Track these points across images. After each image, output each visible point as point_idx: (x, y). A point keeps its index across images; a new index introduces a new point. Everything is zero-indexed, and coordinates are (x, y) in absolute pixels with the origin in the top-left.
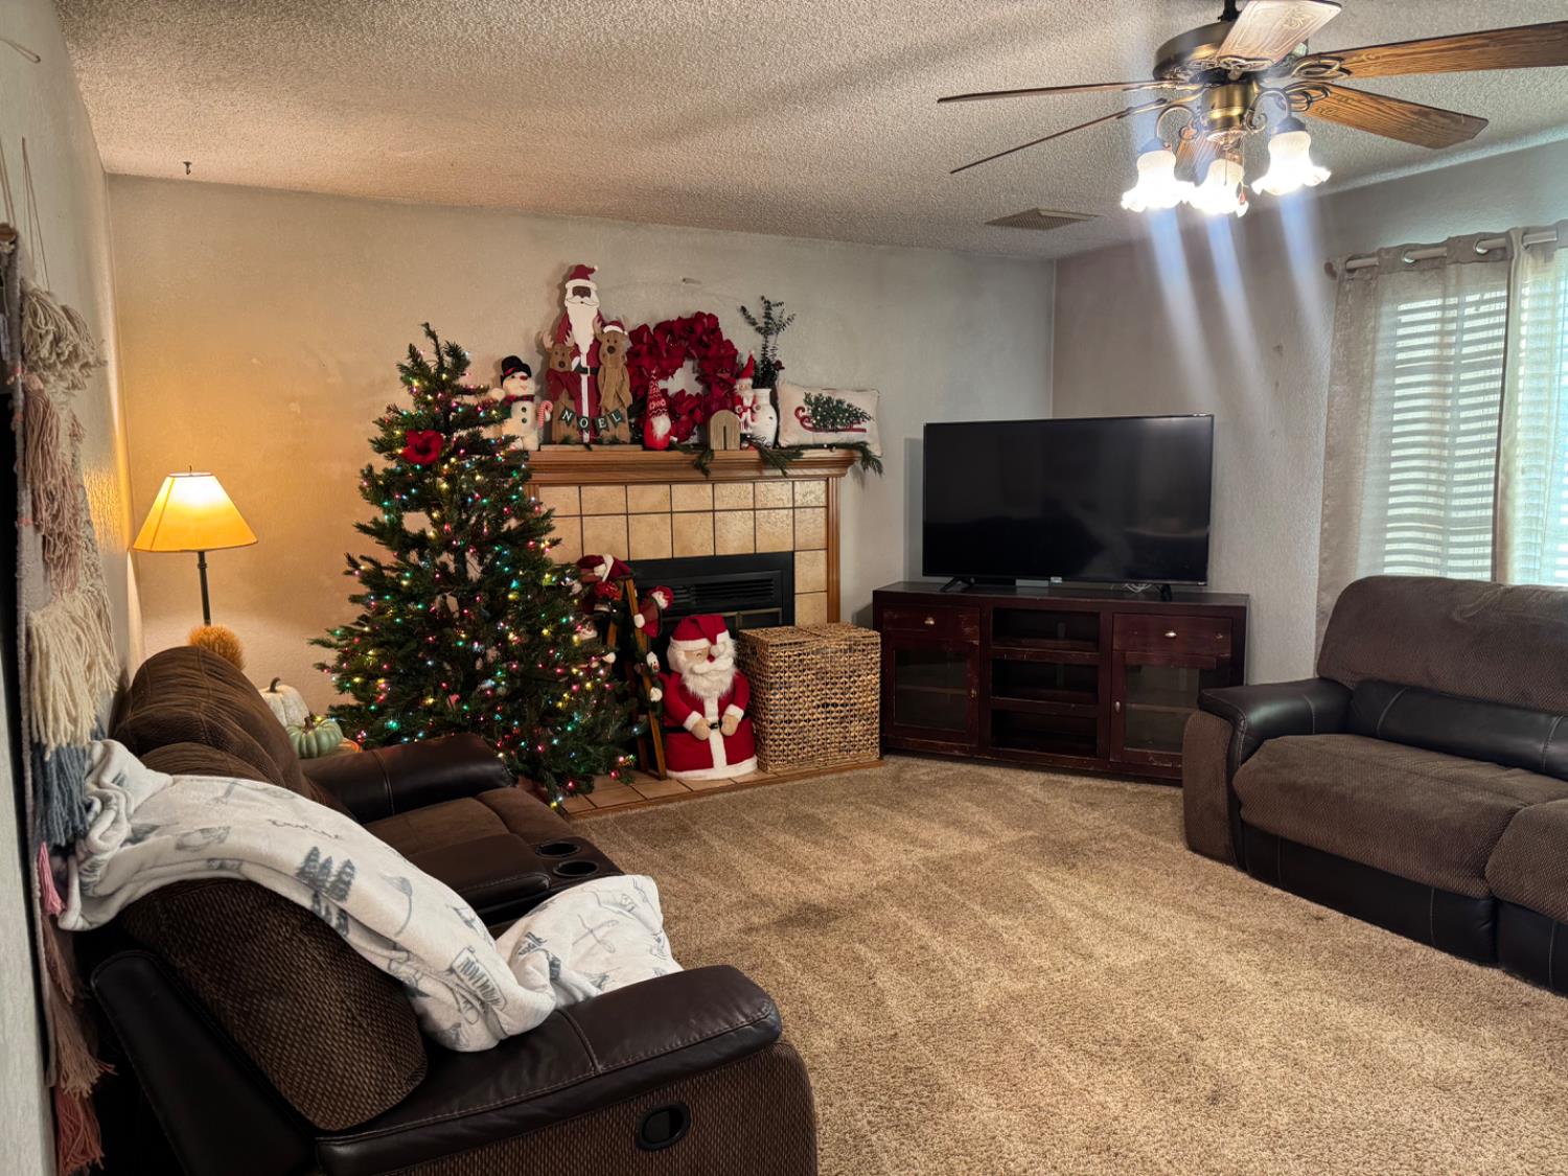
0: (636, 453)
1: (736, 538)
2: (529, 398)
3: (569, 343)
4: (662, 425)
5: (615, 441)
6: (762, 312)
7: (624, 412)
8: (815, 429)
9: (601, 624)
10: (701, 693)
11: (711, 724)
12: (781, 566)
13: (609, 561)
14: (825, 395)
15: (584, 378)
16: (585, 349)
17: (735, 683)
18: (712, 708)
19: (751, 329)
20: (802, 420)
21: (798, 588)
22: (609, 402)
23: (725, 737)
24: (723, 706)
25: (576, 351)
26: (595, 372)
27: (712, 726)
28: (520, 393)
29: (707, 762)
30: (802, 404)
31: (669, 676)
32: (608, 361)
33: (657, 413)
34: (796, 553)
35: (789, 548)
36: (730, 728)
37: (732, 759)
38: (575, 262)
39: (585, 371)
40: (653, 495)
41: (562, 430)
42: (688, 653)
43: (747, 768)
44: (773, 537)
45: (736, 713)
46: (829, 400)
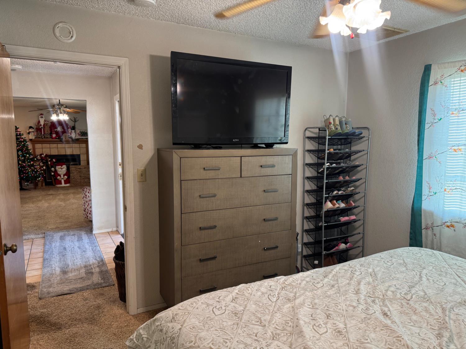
0: (51, 139)
1: (69, 152)
2: (33, 132)
3: (40, 124)
4: (54, 136)
5: (47, 138)
6: (74, 119)
7: (49, 133)
8: (81, 136)
9: (43, 163)
10: (60, 174)
11: (62, 178)
12: (79, 156)
13: (45, 154)
14: (84, 131)
15: (42, 129)
16: (42, 125)
17: (66, 172)
18: (62, 176)
19: (72, 122)
20: (79, 135)
21: (81, 160)
22: (46, 132)
23: (64, 181)
24: (64, 176)
25: (41, 125)
26: (44, 128)
27: (62, 179)
28: (31, 131)
29: (61, 184)
30: (79, 132)
31: (56, 171)
32: (46, 126)
33: (53, 134)
34: (81, 155)
35: (79, 154)
36: (65, 179)
37: (65, 183)
38: (41, 113)
39: (42, 128)
40: (55, 145)
41: (39, 136)
42: (58, 168)
43: (68, 185)
44: (76, 152)
45: (66, 177)
46: (84, 132)
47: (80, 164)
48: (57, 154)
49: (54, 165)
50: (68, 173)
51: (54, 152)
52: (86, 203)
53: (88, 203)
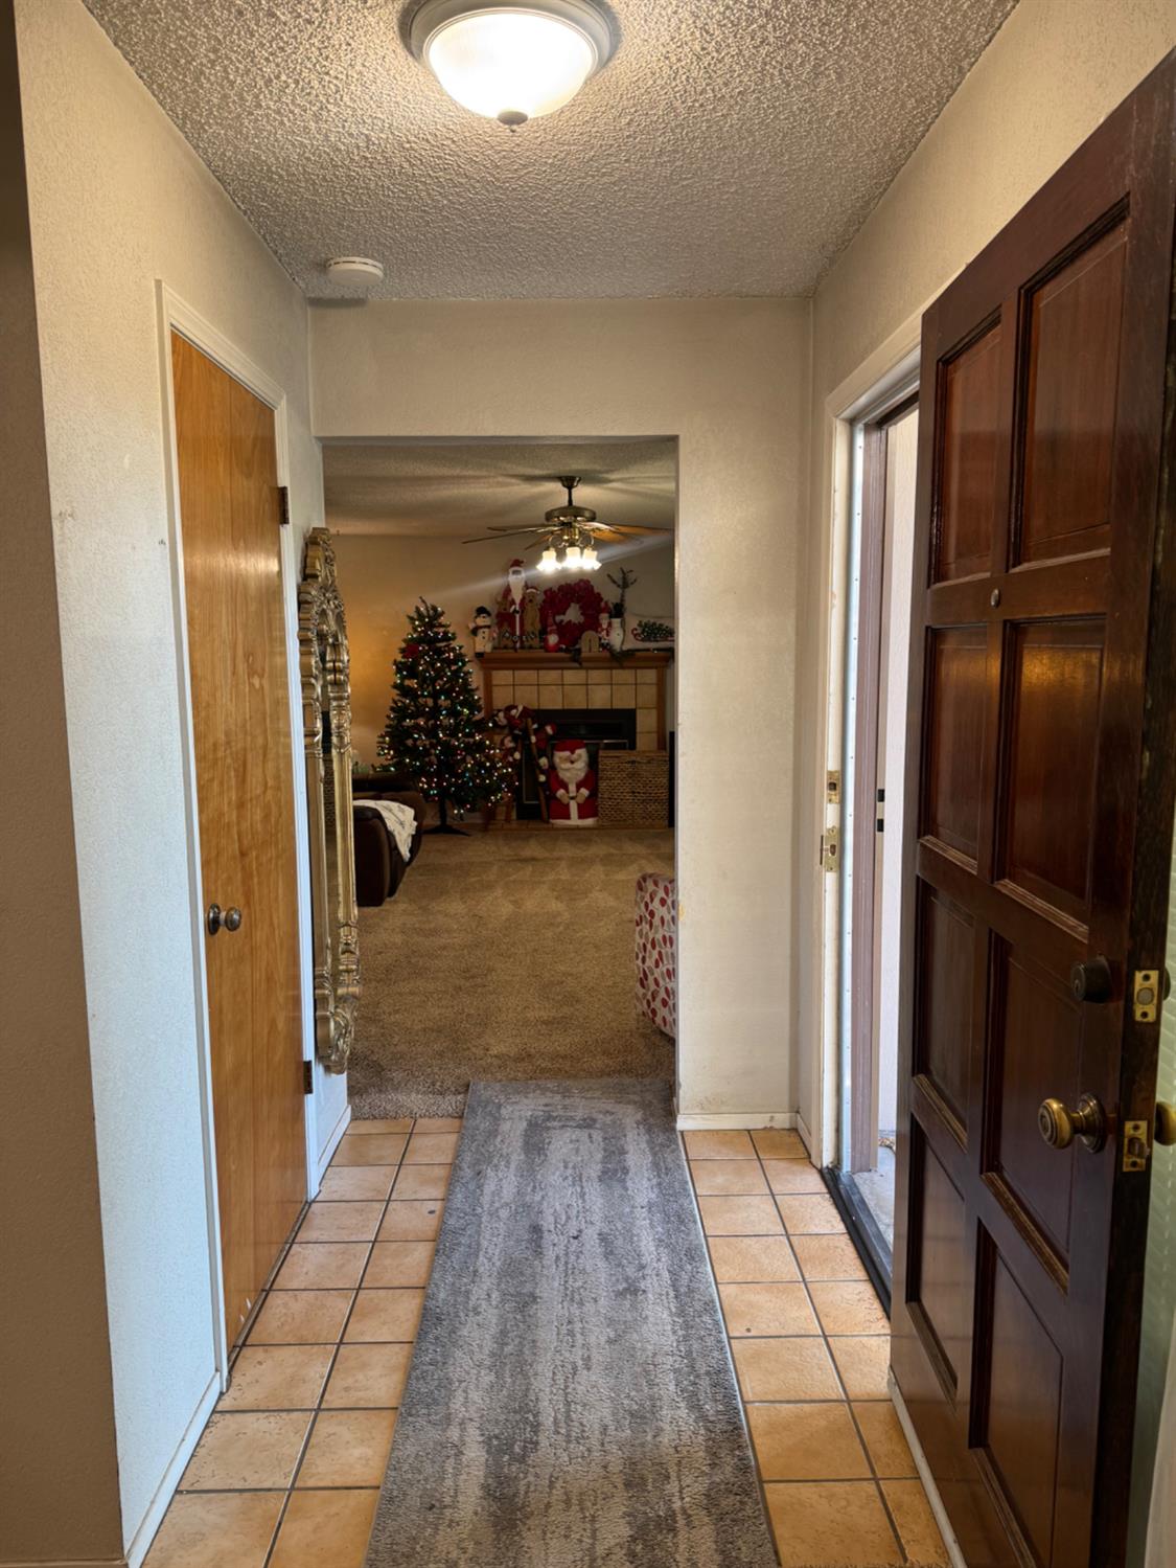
0: (542, 654)
1: (600, 699)
2: (489, 627)
3: (510, 598)
4: (553, 639)
5: (531, 647)
6: (621, 576)
7: (537, 633)
8: (643, 640)
9: (515, 739)
10: (566, 780)
11: (573, 796)
12: (629, 715)
13: (520, 708)
14: (652, 621)
15: (518, 616)
16: (518, 601)
17: (587, 776)
18: (572, 788)
19: (615, 586)
20: (635, 636)
21: (638, 730)
22: (528, 628)
23: (579, 805)
24: (579, 786)
25: (513, 602)
26: (523, 612)
27: (572, 798)
28: (482, 624)
29: (568, 817)
30: (636, 626)
31: (553, 767)
32: (529, 607)
33: (551, 633)
34: (638, 711)
35: (634, 707)
36: (581, 800)
37: (581, 816)
38: (514, 558)
39: (518, 612)
40: (551, 676)
41: (505, 642)
42: (560, 758)
43: (589, 822)
44: (623, 701)
45: (585, 792)
46: (654, 624)
47: (633, 746)
48: (559, 707)
49: (549, 747)
50: (591, 780)
51: (552, 700)
52: (649, 946)
53: (658, 949)
